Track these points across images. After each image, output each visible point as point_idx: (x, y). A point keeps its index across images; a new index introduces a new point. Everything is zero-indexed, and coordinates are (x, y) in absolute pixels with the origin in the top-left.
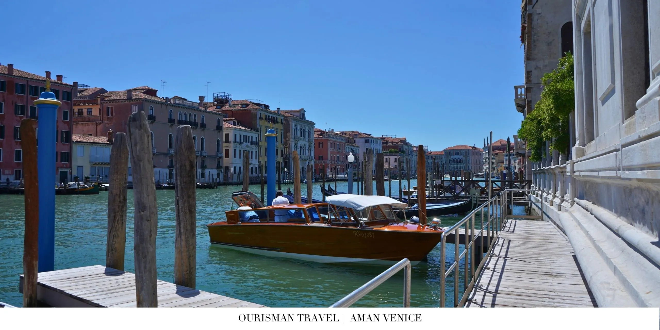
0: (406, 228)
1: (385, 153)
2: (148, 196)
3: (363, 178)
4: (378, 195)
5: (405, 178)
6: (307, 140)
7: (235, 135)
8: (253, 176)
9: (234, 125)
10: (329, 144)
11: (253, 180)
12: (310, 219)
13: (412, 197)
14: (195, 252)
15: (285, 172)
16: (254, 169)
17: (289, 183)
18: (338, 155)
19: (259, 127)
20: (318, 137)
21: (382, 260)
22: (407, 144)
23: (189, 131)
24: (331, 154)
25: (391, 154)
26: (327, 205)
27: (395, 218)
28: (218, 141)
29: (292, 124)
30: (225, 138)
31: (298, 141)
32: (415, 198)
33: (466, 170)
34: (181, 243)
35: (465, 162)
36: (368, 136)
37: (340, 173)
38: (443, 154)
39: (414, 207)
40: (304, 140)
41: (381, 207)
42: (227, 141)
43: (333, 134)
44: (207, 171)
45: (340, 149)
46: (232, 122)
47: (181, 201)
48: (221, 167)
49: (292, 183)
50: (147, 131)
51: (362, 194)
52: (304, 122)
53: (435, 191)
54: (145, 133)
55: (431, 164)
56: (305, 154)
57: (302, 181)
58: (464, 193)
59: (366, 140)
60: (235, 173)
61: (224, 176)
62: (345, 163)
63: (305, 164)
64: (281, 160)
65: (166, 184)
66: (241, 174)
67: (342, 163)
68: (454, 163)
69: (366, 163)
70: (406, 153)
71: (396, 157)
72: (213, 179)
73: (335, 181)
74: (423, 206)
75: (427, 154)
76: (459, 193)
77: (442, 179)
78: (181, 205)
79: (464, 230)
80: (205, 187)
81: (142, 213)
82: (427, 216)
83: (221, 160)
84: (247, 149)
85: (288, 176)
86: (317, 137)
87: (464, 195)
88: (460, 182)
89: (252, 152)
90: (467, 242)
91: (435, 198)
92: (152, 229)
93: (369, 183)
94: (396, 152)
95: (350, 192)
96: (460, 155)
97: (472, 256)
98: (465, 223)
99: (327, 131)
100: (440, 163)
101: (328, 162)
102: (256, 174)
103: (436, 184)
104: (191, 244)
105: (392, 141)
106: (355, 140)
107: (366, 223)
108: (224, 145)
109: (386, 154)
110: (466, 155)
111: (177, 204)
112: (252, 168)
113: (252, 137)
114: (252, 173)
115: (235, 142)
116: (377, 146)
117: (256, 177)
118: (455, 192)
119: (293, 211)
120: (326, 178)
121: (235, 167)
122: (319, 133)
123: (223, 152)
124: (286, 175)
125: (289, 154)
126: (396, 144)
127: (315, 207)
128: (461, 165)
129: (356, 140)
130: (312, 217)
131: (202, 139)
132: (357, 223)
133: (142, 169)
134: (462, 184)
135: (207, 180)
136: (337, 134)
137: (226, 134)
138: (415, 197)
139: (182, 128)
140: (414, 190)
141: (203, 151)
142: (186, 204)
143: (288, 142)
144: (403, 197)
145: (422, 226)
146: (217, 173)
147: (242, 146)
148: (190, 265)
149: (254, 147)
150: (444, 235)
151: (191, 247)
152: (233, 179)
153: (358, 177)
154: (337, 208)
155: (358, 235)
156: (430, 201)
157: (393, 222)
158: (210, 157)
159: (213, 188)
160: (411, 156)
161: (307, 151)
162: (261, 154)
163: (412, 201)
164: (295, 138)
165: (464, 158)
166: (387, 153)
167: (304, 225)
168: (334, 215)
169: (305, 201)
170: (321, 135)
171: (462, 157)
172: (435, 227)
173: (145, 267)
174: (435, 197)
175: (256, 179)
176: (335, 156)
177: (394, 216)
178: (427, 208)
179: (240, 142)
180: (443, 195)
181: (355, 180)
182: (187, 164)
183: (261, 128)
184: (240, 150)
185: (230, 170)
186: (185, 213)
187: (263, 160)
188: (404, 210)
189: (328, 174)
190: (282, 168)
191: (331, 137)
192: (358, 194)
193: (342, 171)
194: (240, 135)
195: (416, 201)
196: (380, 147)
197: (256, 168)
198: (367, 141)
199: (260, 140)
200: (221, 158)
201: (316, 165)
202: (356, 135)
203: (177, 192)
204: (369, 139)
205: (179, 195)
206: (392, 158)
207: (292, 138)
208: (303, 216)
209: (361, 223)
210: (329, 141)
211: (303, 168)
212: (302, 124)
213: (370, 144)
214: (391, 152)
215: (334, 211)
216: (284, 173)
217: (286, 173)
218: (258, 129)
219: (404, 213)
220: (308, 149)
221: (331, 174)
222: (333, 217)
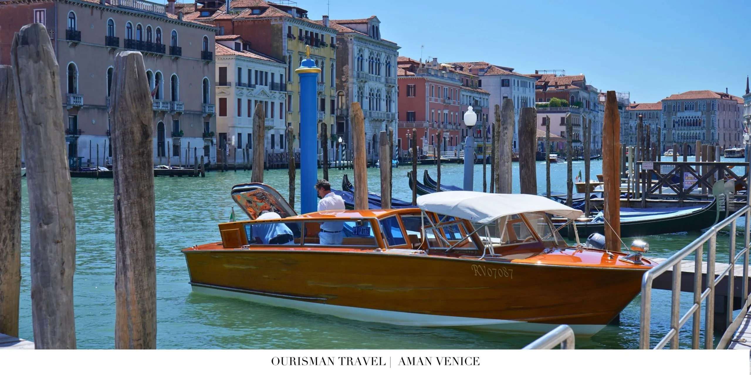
0: (579, 260)
1: (541, 106)
2: (56, 193)
3: (493, 158)
4: (522, 193)
5: (581, 157)
6: (383, 80)
7: (240, 69)
8: (275, 152)
9: (237, 49)
10: (427, 87)
11: (275, 159)
12: (385, 241)
13: (594, 196)
14: (154, 303)
15: (338, 144)
16: (277, 139)
17: (347, 167)
18: (446, 112)
19: (287, 55)
20: (406, 75)
21: (529, 322)
22: (586, 89)
23: (138, 63)
24: (431, 109)
25: (554, 108)
26: (419, 212)
27: (555, 239)
28: (205, 82)
29: (354, 48)
30: (220, 76)
31: (366, 82)
32: (599, 198)
33: (708, 142)
34: (126, 286)
35: (705, 125)
36: (507, 72)
37: (448, 147)
38: (661, 107)
39: (597, 216)
40: (378, 80)
41: (527, 217)
42: (223, 82)
43: (436, 68)
44: (184, 142)
45: (449, 98)
46: (233, 44)
47: (126, 202)
48: (212, 135)
49: (352, 167)
50: (50, 65)
51: (492, 192)
52: (378, 43)
53: (641, 185)
54: (47, 69)
55: (636, 129)
56: (378, 108)
57: (371, 164)
58: (700, 189)
59: (503, 81)
60: (240, 147)
61: (218, 153)
62: (459, 127)
63: (380, 128)
64: (330, 120)
65: (104, 166)
66: (250, 148)
67: (454, 127)
68: (682, 128)
69: (499, 127)
70: (585, 106)
71: (563, 115)
72: (196, 158)
73: (438, 162)
74: (614, 216)
75: (627, 108)
76: (691, 189)
77: (657, 161)
78: (125, 211)
79: (693, 263)
80: (180, 174)
81: (45, 227)
82: (621, 237)
83: (211, 121)
84: (263, 98)
85: (344, 152)
86: (404, 74)
87: (700, 192)
88: (694, 167)
89: (273, 103)
90: (699, 289)
91: (640, 199)
92: (65, 259)
93: (506, 168)
94: (564, 105)
95: (468, 186)
96: (696, 111)
97: (709, 318)
98: (696, 251)
99: (424, 62)
100: (653, 126)
101: (426, 124)
102: (282, 147)
103: (644, 171)
104: (145, 287)
105: (556, 83)
106: (480, 82)
107: (497, 250)
108: (217, 91)
109: (543, 109)
110: (708, 111)
111: (118, 208)
112: (273, 136)
113: (273, 74)
114: (273, 146)
115: (239, 84)
116: (524, 92)
117: (282, 154)
118: (681, 186)
119: (352, 224)
120: (422, 158)
121: (240, 135)
122: (408, 66)
123: (215, 105)
124: (340, 150)
125: (347, 109)
126: (564, 87)
127: (395, 217)
128: (698, 132)
129: (484, 80)
130: (389, 235)
131: (174, 78)
132: (480, 248)
133: (42, 140)
134: (698, 171)
135: (183, 160)
136: (444, 68)
137: (220, 68)
138: (599, 196)
139: (124, 57)
140: (598, 182)
141: (176, 102)
142: (136, 210)
143: (344, 84)
144: (576, 195)
145: (611, 256)
146: (203, 146)
147: (253, 92)
148: (144, 328)
149: (277, 94)
150: (649, 278)
151: (147, 294)
152: (235, 159)
153: (484, 156)
154: (440, 219)
155: (481, 273)
156: (631, 206)
157: (553, 246)
158: (189, 114)
159: (197, 175)
160: (595, 113)
161: (383, 103)
162: (292, 109)
163: (594, 203)
164: (358, 77)
165: (704, 118)
166: (546, 106)
167: (374, 252)
168: (434, 233)
169: (376, 203)
170: (411, 69)
171: (699, 114)
172: (636, 258)
173: (54, 333)
174: (641, 195)
175: (281, 159)
176: (439, 112)
177: (554, 235)
178: (623, 220)
179: (250, 85)
180: (657, 192)
181: (480, 162)
182: (137, 129)
183: (290, 57)
184: (249, 101)
185: (230, 140)
186: (134, 226)
187: (295, 120)
188: (575, 224)
189: (425, 148)
190: (332, 136)
191: (433, 73)
192: (485, 191)
193: (452, 142)
194: (250, 71)
195: (600, 206)
196: (530, 94)
197: (281, 136)
198: (505, 83)
199: (289, 80)
200: (210, 115)
201: (401, 132)
202: (482, 70)
203: (117, 184)
204: (509, 78)
205: (121, 191)
206: (555, 118)
207: (352, 76)
208: (372, 234)
209: (487, 250)
210: (428, 81)
211: (374, 137)
212: (373, 48)
213: (511, 88)
214: (553, 105)
215: (433, 224)
216: (337, 146)
217: (340, 146)
218: (284, 57)
219: (575, 228)
220: (385, 98)
221: (431, 149)
222: (431, 236)
